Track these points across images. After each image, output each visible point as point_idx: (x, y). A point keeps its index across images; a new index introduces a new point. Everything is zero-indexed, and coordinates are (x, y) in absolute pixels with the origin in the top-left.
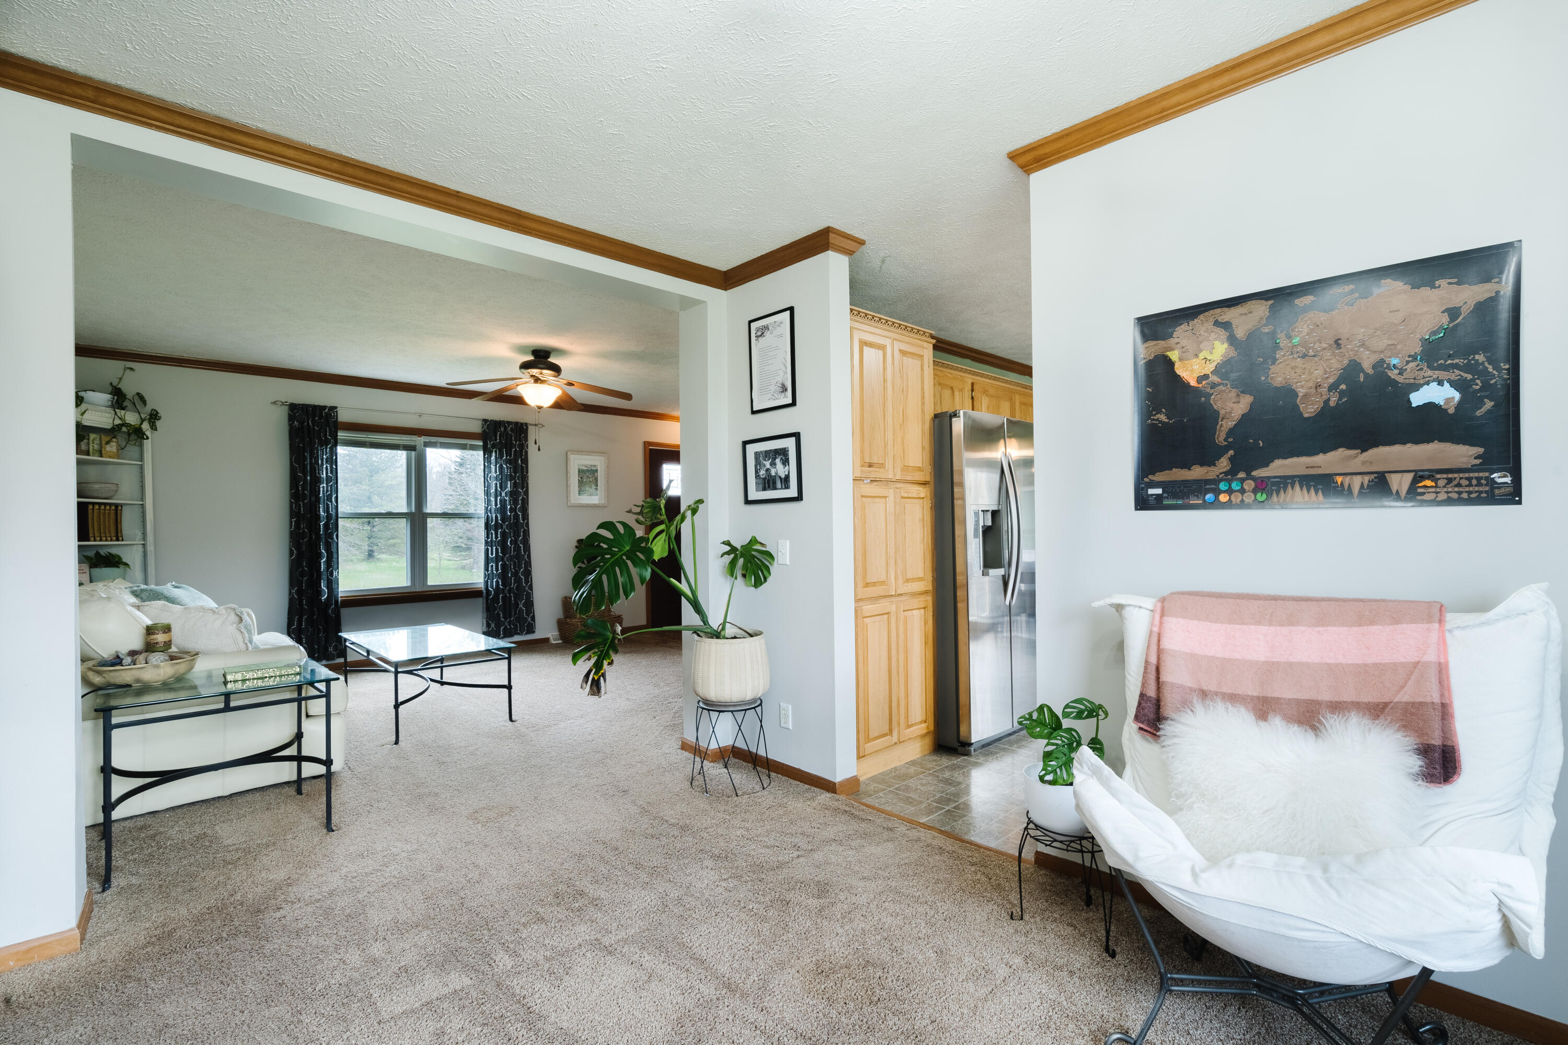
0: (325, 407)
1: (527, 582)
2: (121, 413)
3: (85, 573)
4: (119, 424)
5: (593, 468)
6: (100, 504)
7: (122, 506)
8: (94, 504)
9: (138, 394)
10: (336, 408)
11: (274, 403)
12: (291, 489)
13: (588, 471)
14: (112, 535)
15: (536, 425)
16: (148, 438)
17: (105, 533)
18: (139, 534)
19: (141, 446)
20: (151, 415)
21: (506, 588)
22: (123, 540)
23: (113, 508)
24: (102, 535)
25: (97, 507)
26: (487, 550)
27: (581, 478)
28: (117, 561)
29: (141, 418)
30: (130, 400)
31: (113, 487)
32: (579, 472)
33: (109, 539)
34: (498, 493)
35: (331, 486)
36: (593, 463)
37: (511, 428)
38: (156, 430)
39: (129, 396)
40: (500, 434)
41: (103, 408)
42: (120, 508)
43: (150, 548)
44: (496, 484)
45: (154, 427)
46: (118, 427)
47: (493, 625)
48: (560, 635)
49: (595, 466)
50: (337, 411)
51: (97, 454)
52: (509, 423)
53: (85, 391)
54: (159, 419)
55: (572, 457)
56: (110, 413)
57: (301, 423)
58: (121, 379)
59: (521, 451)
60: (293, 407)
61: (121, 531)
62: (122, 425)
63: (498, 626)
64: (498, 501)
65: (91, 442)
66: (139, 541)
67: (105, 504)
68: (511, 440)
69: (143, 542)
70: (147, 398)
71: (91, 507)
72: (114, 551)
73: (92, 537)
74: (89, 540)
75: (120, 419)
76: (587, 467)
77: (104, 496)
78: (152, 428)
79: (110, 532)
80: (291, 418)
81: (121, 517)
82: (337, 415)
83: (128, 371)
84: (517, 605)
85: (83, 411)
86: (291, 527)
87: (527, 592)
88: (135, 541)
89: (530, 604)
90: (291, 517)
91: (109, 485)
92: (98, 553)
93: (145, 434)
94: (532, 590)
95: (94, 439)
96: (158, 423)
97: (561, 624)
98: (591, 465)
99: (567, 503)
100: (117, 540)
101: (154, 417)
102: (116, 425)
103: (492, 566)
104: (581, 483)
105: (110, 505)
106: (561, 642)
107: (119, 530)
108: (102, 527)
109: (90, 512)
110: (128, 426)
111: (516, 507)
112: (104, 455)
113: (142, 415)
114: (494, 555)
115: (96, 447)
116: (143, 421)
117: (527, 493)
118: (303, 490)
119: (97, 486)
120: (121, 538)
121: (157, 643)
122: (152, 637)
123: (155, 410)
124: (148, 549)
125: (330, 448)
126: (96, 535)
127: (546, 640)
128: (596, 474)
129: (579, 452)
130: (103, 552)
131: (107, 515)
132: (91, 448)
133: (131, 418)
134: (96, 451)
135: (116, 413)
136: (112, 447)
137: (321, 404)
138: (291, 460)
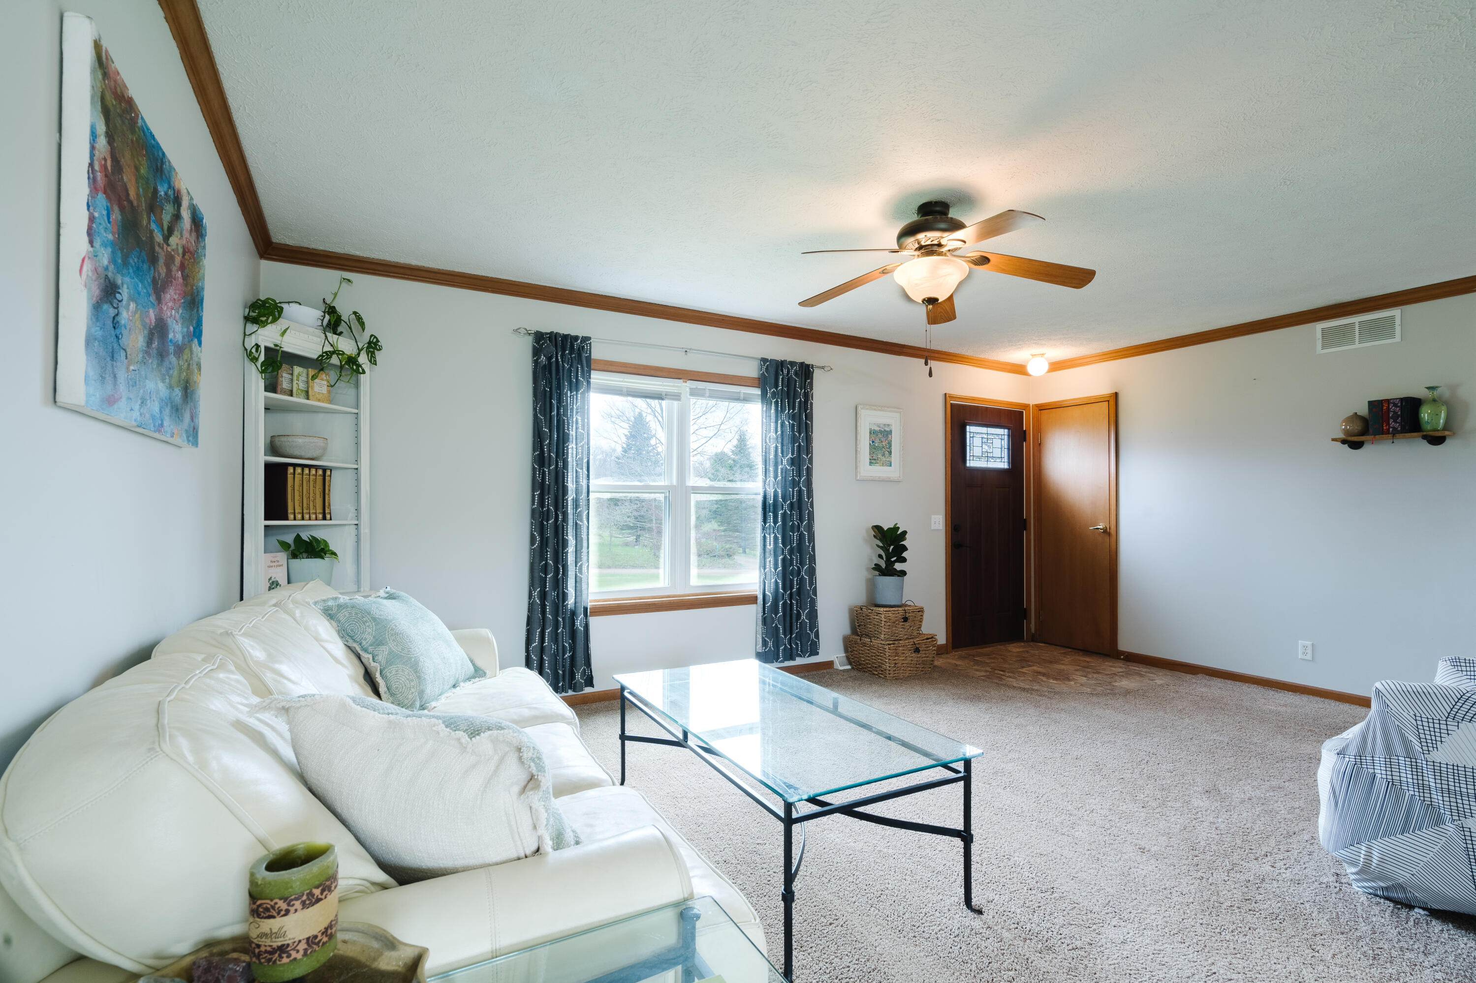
0: (576, 338)
1: (811, 584)
2: (333, 338)
3: (282, 565)
4: (329, 351)
5: (887, 429)
6: (303, 466)
7: (331, 470)
8: (295, 466)
9: (355, 313)
10: (589, 338)
11: (517, 331)
12: (534, 451)
13: (881, 432)
14: (318, 511)
15: (823, 368)
16: (364, 372)
17: (309, 508)
18: (352, 513)
19: (357, 385)
20: (370, 343)
21: (786, 593)
22: (331, 519)
23: (320, 472)
24: (305, 511)
25: (299, 470)
26: (765, 537)
27: (873, 442)
28: (323, 549)
29: (358, 349)
30: (346, 323)
31: (321, 443)
32: (870, 433)
33: (313, 516)
34: (780, 460)
35: (582, 447)
36: (887, 421)
37: (796, 371)
38: (376, 364)
39: (344, 317)
40: (782, 378)
41: (311, 330)
42: (328, 473)
43: (365, 530)
44: (776, 447)
45: (373, 361)
46: (327, 355)
47: (770, 644)
48: (848, 658)
49: (888, 425)
50: (590, 344)
51: (303, 394)
52: (792, 363)
53: (289, 303)
54: (380, 350)
55: (863, 413)
56: (319, 337)
57: (549, 359)
58: (336, 295)
59: (806, 402)
60: (539, 337)
61: (329, 505)
62: (333, 352)
63: (777, 645)
64: (779, 471)
65: (295, 378)
66: (352, 520)
67: (310, 467)
68: (795, 387)
69: (356, 522)
70: (365, 320)
71: (291, 470)
72: (319, 534)
73: (291, 514)
74: (287, 519)
75: (332, 345)
76: (879, 427)
77: (309, 455)
78: (370, 361)
79: (315, 506)
80: (536, 352)
81: (329, 486)
82: (590, 349)
83: (344, 284)
84: (799, 615)
85: (283, 329)
86: (533, 504)
87: (812, 598)
88: (346, 519)
89: (813, 615)
90: (533, 490)
91: (315, 440)
92: (298, 538)
93: (361, 367)
94: (816, 595)
95: (299, 375)
96: (379, 355)
97: (849, 645)
98: (885, 425)
99: (856, 475)
100: (324, 518)
101: (373, 346)
102: (326, 352)
103: (770, 561)
104: (873, 448)
105: (316, 467)
106: (849, 667)
107: (327, 504)
108: (305, 499)
109: (290, 477)
110: (340, 354)
111: (799, 481)
112: (311, 397)
113: (359, 344)
114: (772, 546)
115: (302, 386)
116: (360, 350)
117: (811, 460)
118: (549, 451)
119: (300, 441)
120: (328, 516)
121: (283, 949)
122: (267, 925)
123: (375, 337)
124: (362, 532)
125: (581, 394)
126: (296, 511)
127: (829, 664)
128: (890, 436)
129: (872, 406)
130: (305, 536)
131: (312, 483)
132: (295, 386)
133: (346, 345)
134: (302, 391)
135: (326, 337)
136: (320, 386)
137: (573, 334)
138: (535, 409)
